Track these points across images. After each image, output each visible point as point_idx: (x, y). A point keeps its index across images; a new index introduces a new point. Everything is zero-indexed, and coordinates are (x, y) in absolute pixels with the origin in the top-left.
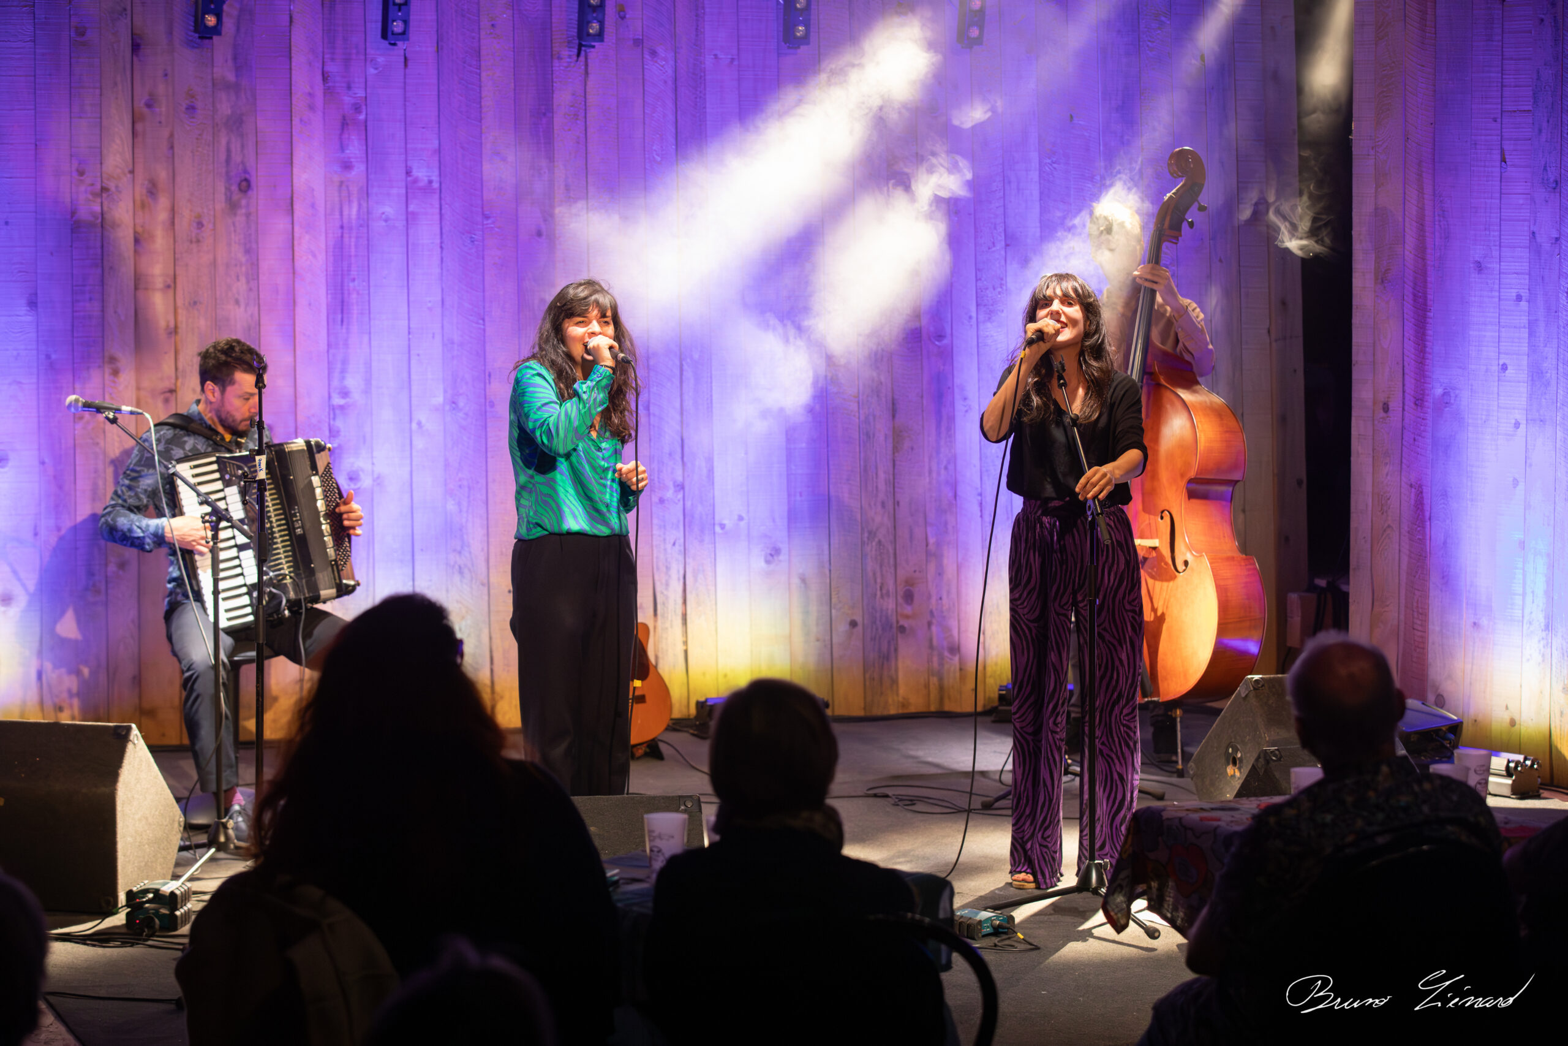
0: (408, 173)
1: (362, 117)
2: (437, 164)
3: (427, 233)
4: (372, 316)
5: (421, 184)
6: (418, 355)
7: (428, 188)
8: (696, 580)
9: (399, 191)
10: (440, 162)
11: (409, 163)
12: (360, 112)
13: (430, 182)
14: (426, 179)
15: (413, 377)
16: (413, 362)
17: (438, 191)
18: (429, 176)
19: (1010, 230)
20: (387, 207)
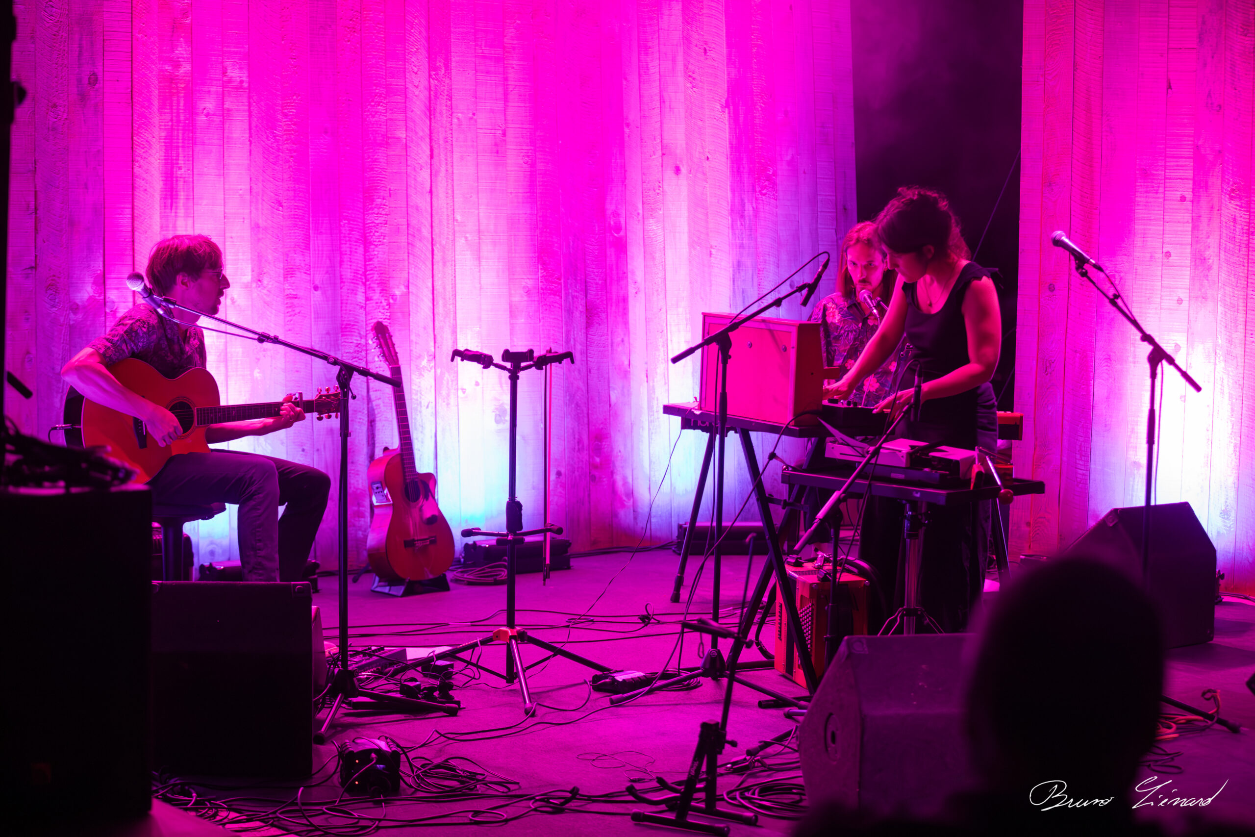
0: (224, 73)
1: (188, 21)
2: (246, 67)
3: (238, 129)
4: (195, 201)
5: (233, 84)
6: (232, 237)
7: (239, 87)
9: (216, 90)
10: (249, 65)
11: (224, 65)
12: (187, 17)
13: (242, 82)
14: (238, 80)
16: (228, 243)
17: (248, 91)
18: (240, 77)
19: (665, 142)
20: (208, 104)
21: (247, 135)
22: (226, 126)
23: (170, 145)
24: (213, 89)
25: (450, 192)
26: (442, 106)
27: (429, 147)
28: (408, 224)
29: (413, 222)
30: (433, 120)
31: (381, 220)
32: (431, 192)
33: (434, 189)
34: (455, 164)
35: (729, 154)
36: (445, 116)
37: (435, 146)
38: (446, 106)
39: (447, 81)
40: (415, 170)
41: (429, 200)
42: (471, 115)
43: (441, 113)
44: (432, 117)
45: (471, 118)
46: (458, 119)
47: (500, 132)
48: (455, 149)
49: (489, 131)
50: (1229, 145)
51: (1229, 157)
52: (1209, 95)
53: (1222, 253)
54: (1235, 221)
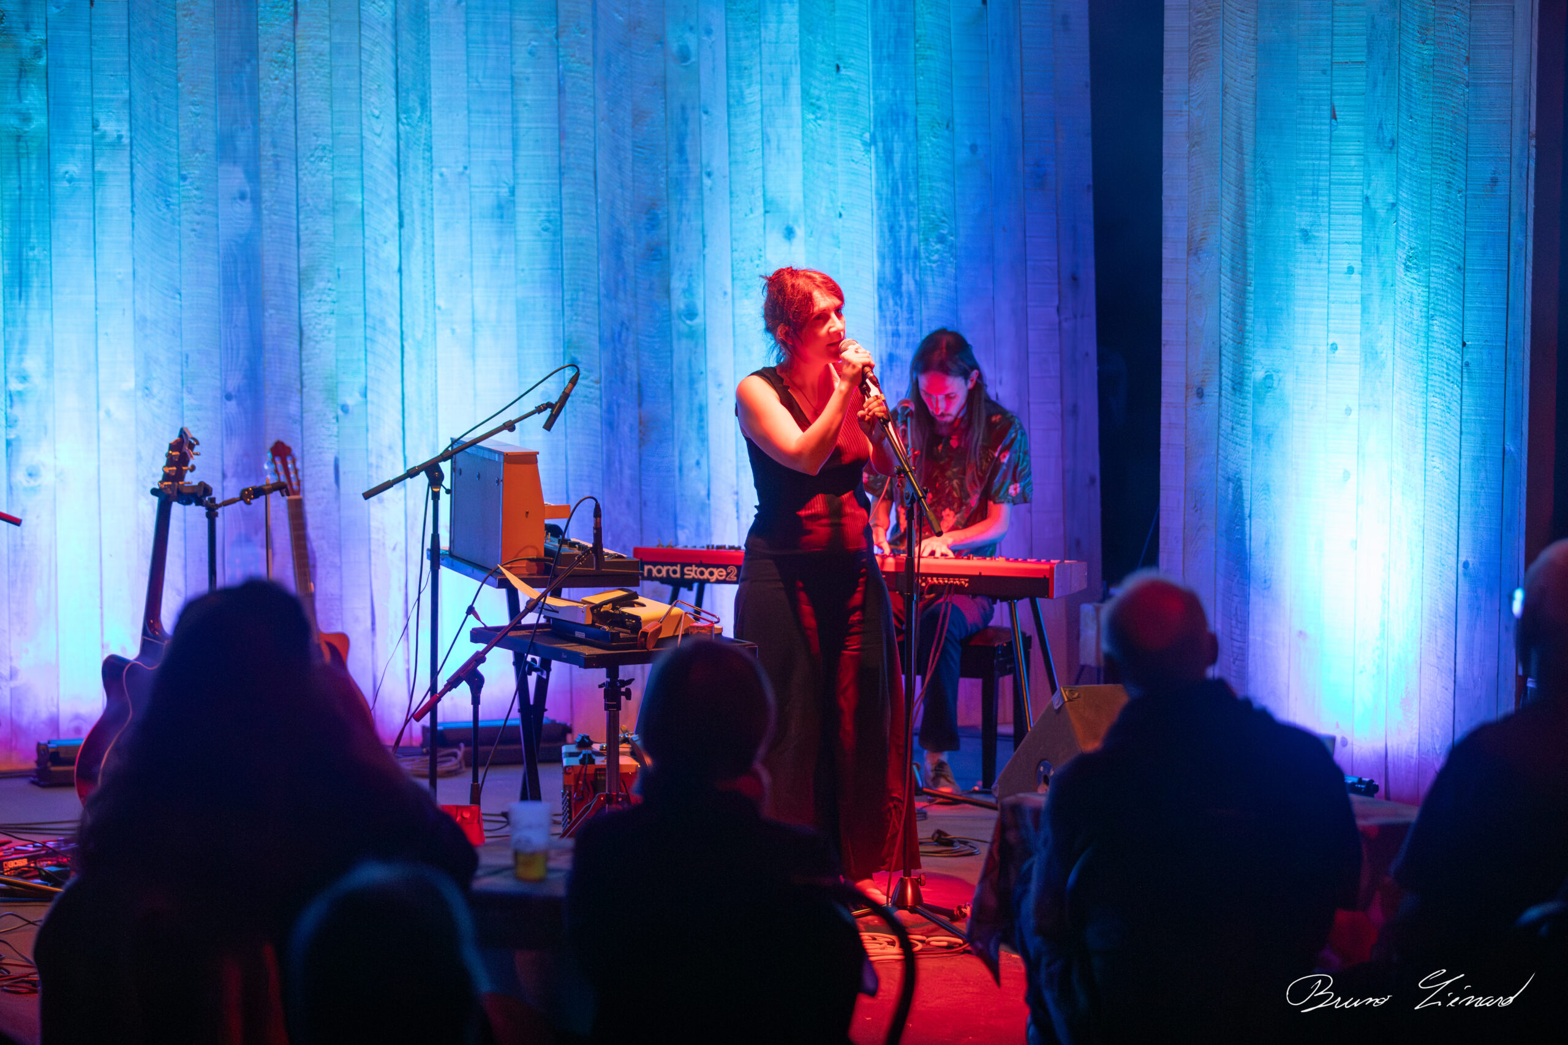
0: (95, 126)
1: (42, 62)
2: (127, 118)
3: (116, 195)
4: (54, 289)
5: (108, 140)
6: (107, 334)
7: (117, 144)
9: (84, 147)
10: (130, 115)
11: (95, 116)
12: (40, 57)
13: (120, 137)
14: (115, 134)
15: (100, 359)
16: (100, 342)
17: (129, 148)
18: (119, 131)
19: (769, 195)
20: (72, 164)
21: (129, 205)
22: (98, 194)
23: (17, 219)
24: (79, 147)
25: (429, 270)
26: (415, 159)
27: (397, 213)
28: (365, 314)
29: (373, 310)
30: (403, 178)
31: (325, 308)
32: (400, 270)
33: (403, 267)
34: (436, 234)
35: (875, 208)
36: (421, 171)
37: (406, 211)
38: (424, 158)
39: (425, 126)
40: (376, 243)
41: (397, 281)
42: (461, 169)
43: (416, 168)
44: (402, 173)
45: (462, 174)
46: (441, 175)
47: (507, 190)
48: (435, 216)
49: (489, 190)
50: (1404, 195)
51: (1404, 212)
52: (1380, 127)
53: (1397, 344)
54: (1411, 300)
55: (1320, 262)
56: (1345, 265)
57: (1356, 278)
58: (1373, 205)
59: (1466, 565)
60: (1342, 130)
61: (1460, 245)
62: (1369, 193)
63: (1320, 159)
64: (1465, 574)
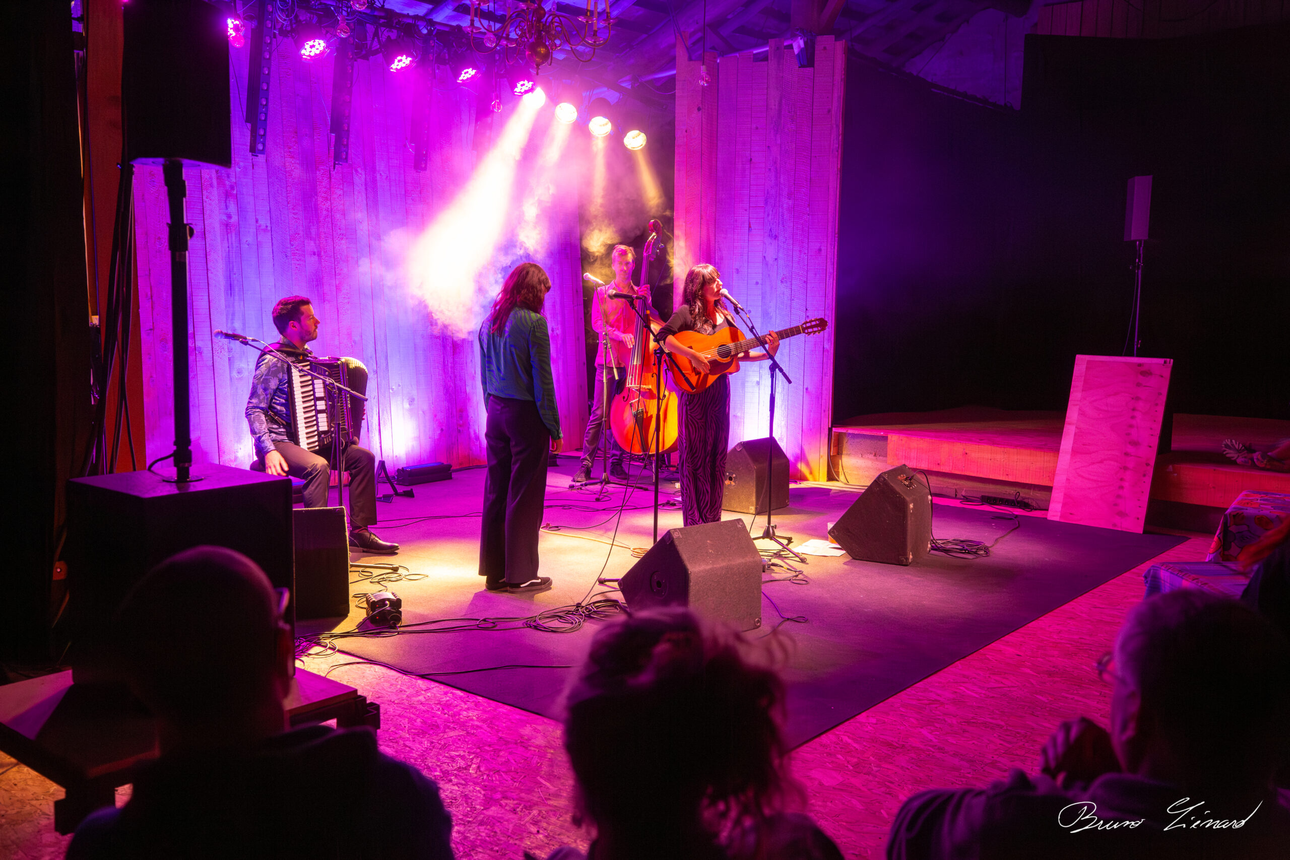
0: (257, 221)
1: (235, 192)
2: (269, 218)
3: (267, 251)
4: (244, 292)
5: (262, 228)
6: (265, 311)
7: (265, 230)
8: (383, 414)
9: (253, 230)
11: (257, 217)
12: (234, 190)
13: (267, 227)
14: (265, 225)
15: (263, 322)
16: (263, 315)
17: (270, 231)
18: (267, 224)
20: (249, 238)
21: (272, 256)
22: (260, 250)
23: (228, 262)
24: (251, 230)
26: (375, 240)
28: (360, 303)
29: (363, 302)
31: (346, 301)
39: (377, 227)
40: (362, 274)
43: (375, 244)
44: (370, 246)
50: (781, 255)
51: (781, 262)
52: (771, 230)
53: (777, 310)
54: (783, 294)
55: (744, 280)
56: (755, 281)
57: (759, 286)
58: (767, 259)
59: (807, 389)
60: (754, 232)
61: (805, 273)
62: (765, 255)
63: (744, 242)
64: (807, 392)
